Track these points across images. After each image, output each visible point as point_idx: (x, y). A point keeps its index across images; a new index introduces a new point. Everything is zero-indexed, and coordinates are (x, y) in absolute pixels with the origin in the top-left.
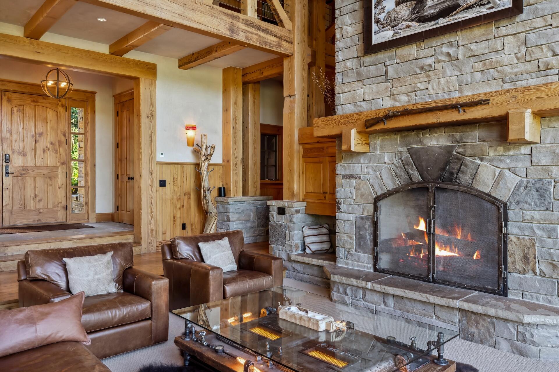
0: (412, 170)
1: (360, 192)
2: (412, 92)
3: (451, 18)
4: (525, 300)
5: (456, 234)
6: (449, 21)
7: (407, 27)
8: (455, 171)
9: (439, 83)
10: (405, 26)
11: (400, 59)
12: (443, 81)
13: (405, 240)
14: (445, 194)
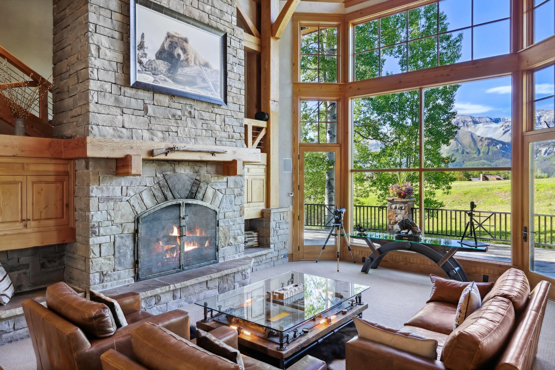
0: (167, 191)
1: (120, 212)
2: (166, 132)
3: (193, 90)
4: (225, 261)
5: (196, 233)
6: (191, 91)
7: (165, 80)
8: (194, 192)
9: (184, 130)
10: (163, 79)
11: (157, 102)
12: (187, 129)
13: (162, 246)
14: (190, 208)
